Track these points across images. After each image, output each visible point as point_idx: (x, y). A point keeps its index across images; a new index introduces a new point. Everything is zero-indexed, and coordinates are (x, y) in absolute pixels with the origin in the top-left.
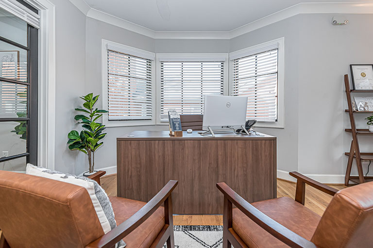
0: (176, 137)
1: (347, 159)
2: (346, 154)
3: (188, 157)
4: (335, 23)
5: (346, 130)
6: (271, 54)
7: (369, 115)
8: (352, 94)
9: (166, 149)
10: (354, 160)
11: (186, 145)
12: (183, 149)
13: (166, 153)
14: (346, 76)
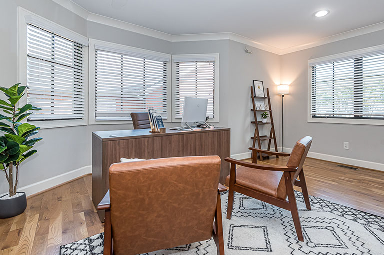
0: (161, 133)
1: (252, 141)
2: (252, 138)
3: (174, 149)
4: (247, 51)
5: (252, 122)
6: (210, 65)
7: (262, 113)
8: (255, 99)
9: (155, 145)
10: (257, 141)
11: (173, 139)
12: (170, 143)
13: (156, 149)
14: (252, 87)
